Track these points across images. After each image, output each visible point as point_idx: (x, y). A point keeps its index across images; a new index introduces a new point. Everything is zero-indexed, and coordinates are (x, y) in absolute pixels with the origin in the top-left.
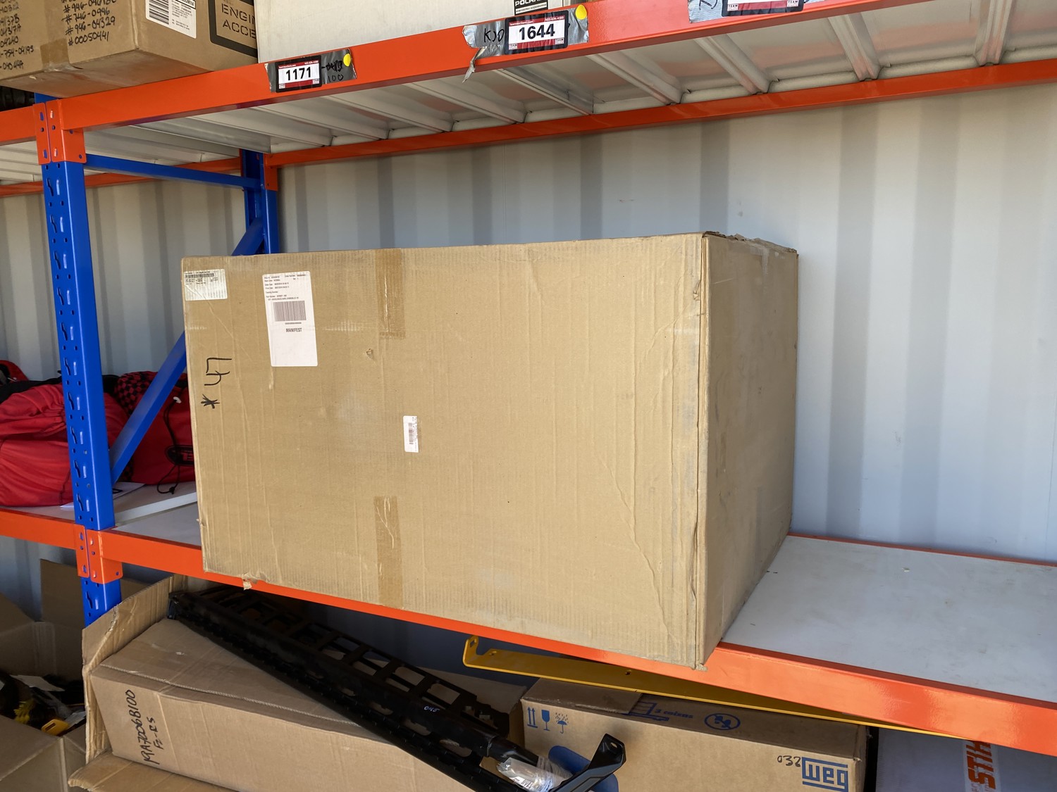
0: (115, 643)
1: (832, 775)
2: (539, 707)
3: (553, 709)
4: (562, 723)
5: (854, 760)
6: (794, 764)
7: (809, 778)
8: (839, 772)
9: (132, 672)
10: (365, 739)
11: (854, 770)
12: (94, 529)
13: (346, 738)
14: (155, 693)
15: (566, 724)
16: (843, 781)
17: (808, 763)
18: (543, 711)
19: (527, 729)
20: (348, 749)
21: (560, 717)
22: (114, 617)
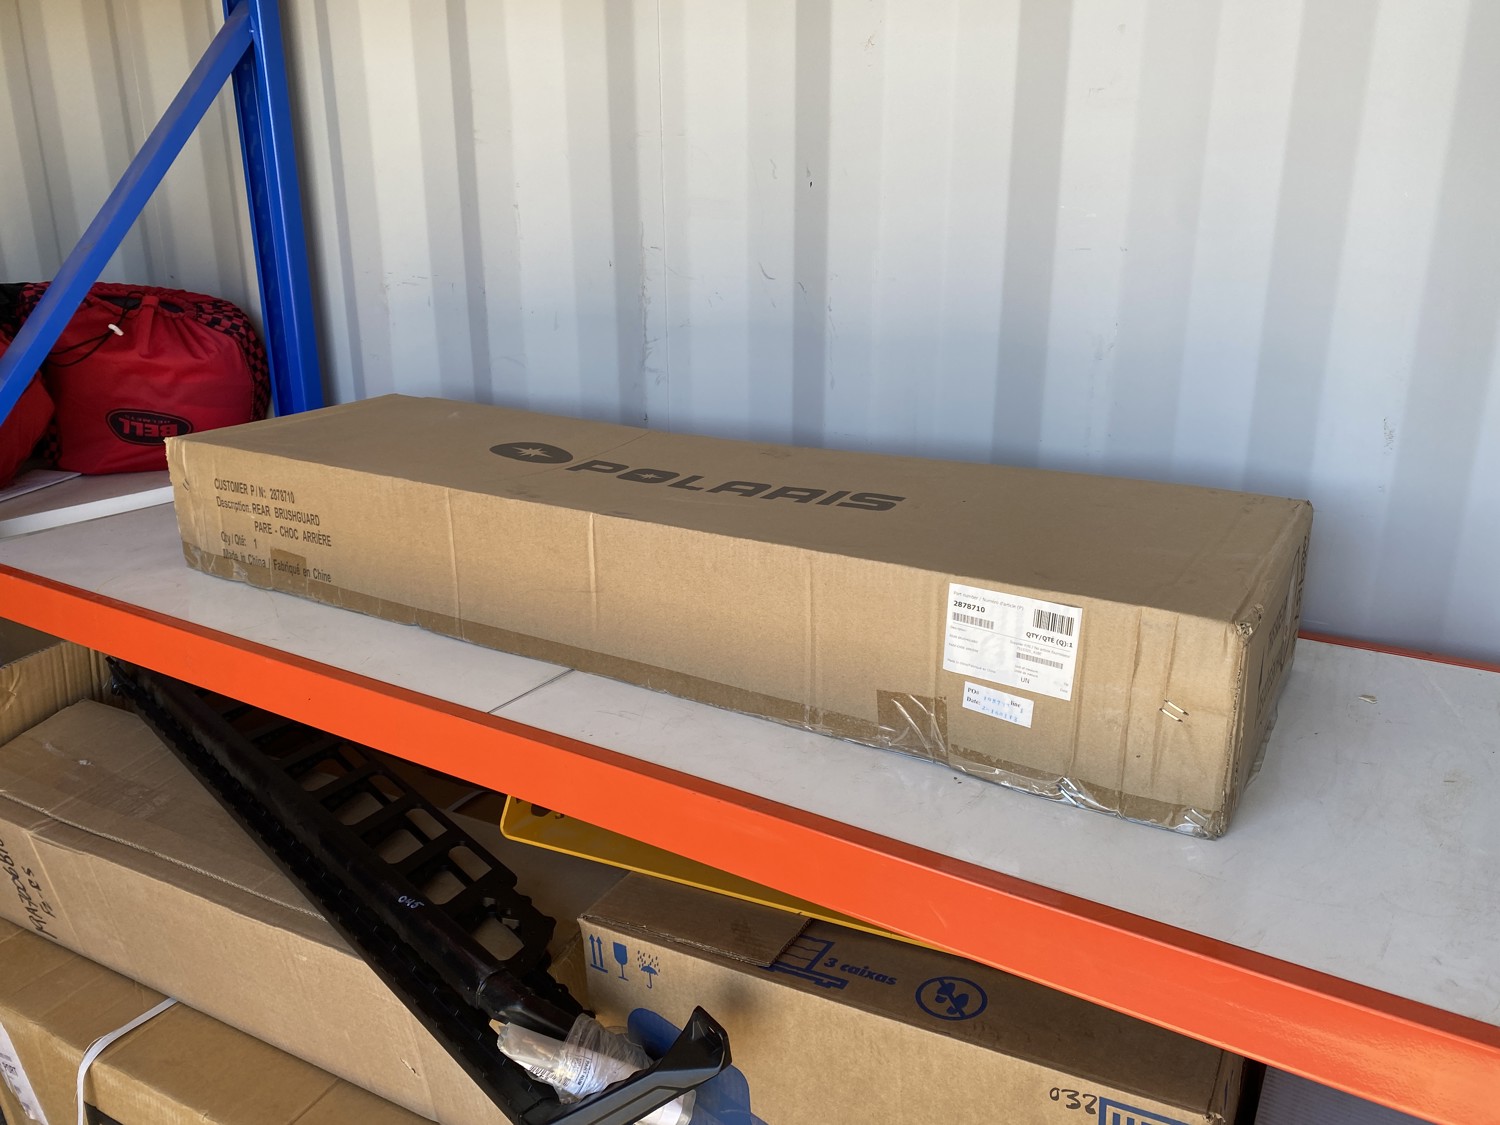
2: (609, 937)
3: (633, 944)
4: (649, 969)
5: (1210, 1117)
6: (1083, 1107)
10: (332, 950)
14: (24, 831)
15: (655, 973)
17: (1110, 1110)
18: (616, 945)
19: (591, 971)
21: (644, 959)
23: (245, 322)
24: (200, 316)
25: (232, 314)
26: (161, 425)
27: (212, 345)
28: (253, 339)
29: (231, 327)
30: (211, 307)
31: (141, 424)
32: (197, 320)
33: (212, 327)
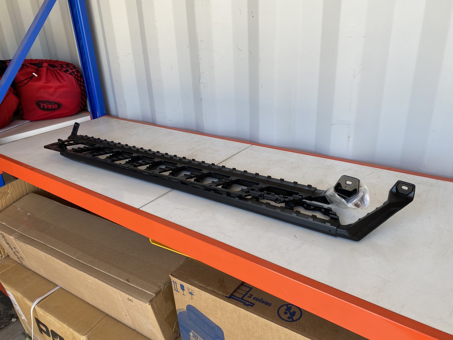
2: (179, 282)
3: (186, 285)
14: (10, 236)
15: (193, 295)
18: (181, 285)
21: (189, 290)
23: (77, 70)
24: (62, 69)
25: (72, 68)
26: (52, 105)
27: (66, 79)
28: (79, 75)
29: (72, 72)
30: (66, 66)
31: (46, 105)
32: (61, 70)
33: (66, 73)
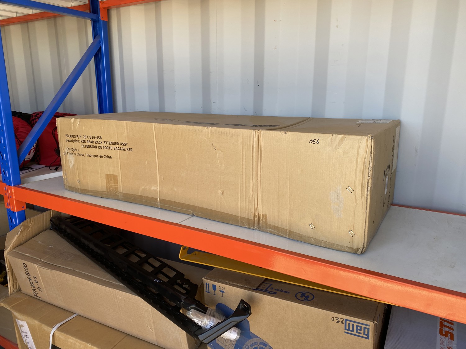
0: (21, 241)
1: (360, 330)
2: (211, 283)
3: (218, 284)
4: (222, 292)
5: (373, 322)
6: (340, 322)
7: (348, 330)
8: (365, 328)
9: (27, 254)
10: (128, 294)
11: (373, 328)
12: (11, 185)
13: (119, 292)
14: (35, 265)
15: (224, 292)
16: (366, 333)
17: (348, 322)
18: (213, 285)
19: (206, 293)
20: (120, 297)
21: (221, 288)
22: (21, 228)
